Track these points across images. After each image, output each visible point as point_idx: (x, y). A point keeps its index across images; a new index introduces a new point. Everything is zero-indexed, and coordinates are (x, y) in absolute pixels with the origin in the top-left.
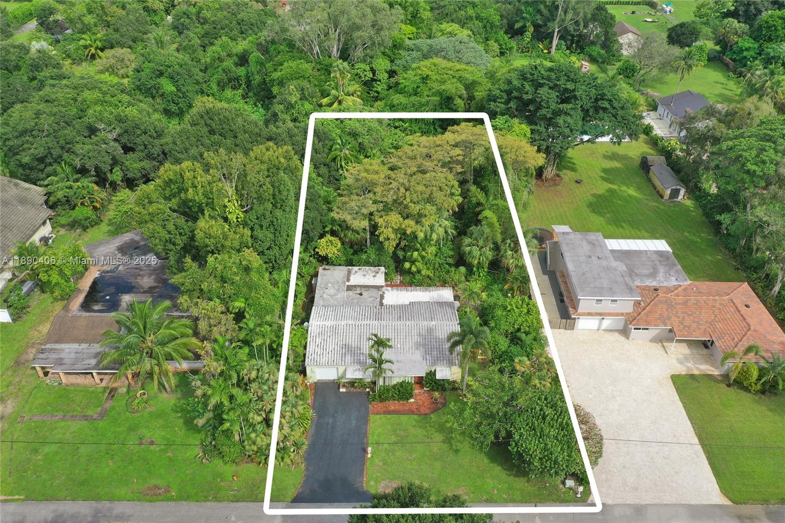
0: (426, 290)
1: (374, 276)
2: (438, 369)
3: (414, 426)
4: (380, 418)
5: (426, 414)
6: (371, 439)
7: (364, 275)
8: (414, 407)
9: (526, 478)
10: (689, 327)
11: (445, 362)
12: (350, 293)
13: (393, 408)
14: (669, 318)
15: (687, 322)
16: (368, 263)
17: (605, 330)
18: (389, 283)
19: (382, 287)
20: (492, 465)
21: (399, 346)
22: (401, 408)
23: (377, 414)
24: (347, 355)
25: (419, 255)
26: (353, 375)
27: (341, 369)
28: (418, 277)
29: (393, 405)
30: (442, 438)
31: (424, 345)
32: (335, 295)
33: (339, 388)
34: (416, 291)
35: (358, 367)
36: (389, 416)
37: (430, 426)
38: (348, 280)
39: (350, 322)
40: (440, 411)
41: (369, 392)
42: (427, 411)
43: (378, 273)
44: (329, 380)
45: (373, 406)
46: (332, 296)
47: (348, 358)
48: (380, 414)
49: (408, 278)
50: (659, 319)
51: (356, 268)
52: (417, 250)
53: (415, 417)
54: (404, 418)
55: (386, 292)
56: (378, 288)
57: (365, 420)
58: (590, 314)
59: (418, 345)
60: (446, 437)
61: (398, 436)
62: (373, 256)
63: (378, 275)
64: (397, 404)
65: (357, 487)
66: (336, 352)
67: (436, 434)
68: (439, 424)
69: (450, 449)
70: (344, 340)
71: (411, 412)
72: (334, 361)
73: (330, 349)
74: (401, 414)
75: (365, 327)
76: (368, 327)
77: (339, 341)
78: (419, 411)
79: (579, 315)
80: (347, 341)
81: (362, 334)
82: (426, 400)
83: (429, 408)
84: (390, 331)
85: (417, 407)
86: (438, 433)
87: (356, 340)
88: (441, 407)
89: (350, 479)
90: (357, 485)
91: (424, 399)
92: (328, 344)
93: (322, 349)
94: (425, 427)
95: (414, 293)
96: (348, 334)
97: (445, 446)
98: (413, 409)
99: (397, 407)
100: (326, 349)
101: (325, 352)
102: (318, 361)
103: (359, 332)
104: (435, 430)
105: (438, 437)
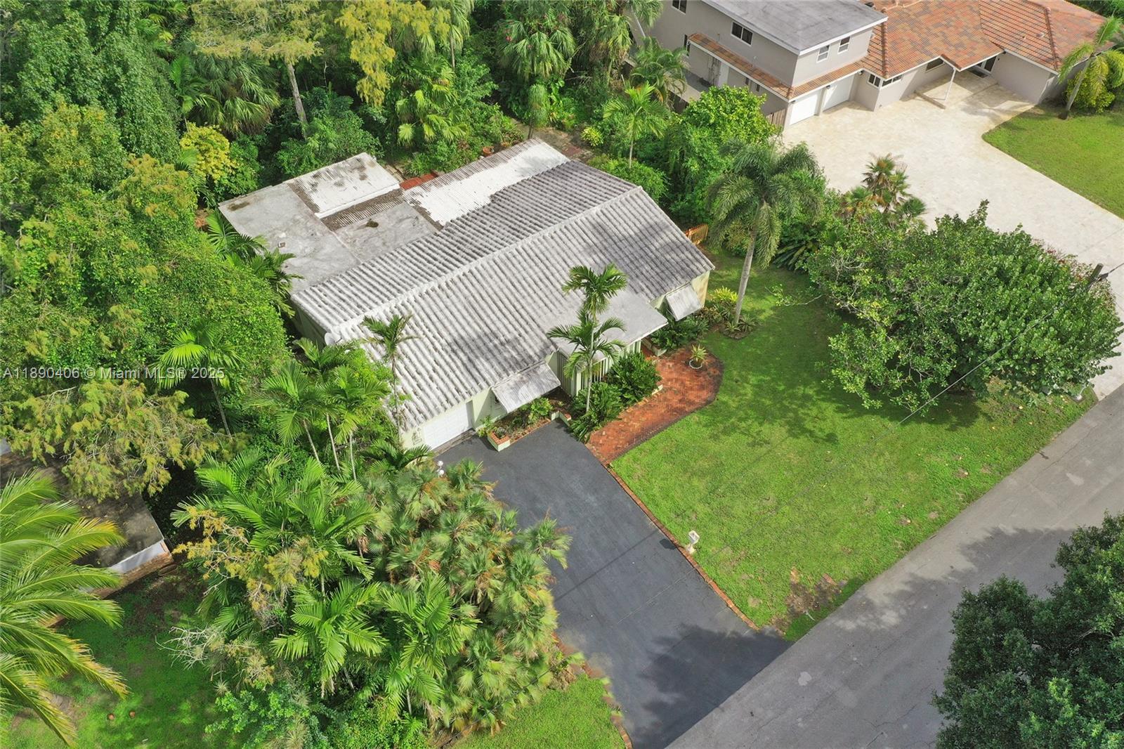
0: (495, 162)
1: (362, 178)
2: (669, 298)
3: (715, 437)
4: (635, 460)
5: (708, 402)
6: (663, 512)
7: (339, 184)
8: (675, 401)
9: (981, 419)
11: (679, 278)
12: (346, 231)
13: (637, 425)
14: (926, 42)
15: (954, 39)
16: (323, 158)
17: (828, 111)
19: (398, 192)
20: (907, 427)
22: (650, 416)
23: (620, 455)
24: (477, 362)
26: (517, 399)
27: (480, 400)
28: (441, 146)
29: (634, 417)
30: (784, 430)
32: (316, 251)
33: (491, 447)
35: (515, 376)
36: (646, 446)
37: (740, 420)
38: (314, 208)
40: (724, 381)
41: (558, 420)
42: (705, 394)
43: (363, 168)
44: (454, 441)
45: (596, 444)
46: (313, 255)
47: (482, 364)
48: (625, 452)
50: (914, 49)
53: (695, 417)
54: (679, 432)
55: (418, 199)
56: (393, 197)
57: (610, 481)
58: (812, 85)
60: (788, 423)
61: (702, 474)
63: (366, 173)
64: (637, 413)
65: (733, 632)
66: (447, 369)
67: (766, 428)
68: (750, 406)
69: (816, 441)
70: (444, 333)
71: (678, 413)
72: (458, 391)
73: (430, 369)
74: (666, 427)
75: (466, 282)
76: (475, 282)
77: (434, 340)
78: (691, 403)
79: (797, 93)
80: (453, 331)
81: (471, 299)
82: (681, 374)
83: (702, 387)
84: (525, 265)
85: (679, 397)
86: (766, 425)
87: (469, 319)
88: (718, 372)
89: (704, 624)
90: (730, 628)
91: (675, 375)
92: (414, 359)
93: (410, 378)
94: (734, 428)
95: (476, 176)
96: (441, 316)
97: (803, 441)
98: (675, 406)
99: (644, 419)
100: (419, 373)
101: (421, 381)
102: (423, 408)
103: (462, 298)
104: (756, 423)
105: (776, 432)
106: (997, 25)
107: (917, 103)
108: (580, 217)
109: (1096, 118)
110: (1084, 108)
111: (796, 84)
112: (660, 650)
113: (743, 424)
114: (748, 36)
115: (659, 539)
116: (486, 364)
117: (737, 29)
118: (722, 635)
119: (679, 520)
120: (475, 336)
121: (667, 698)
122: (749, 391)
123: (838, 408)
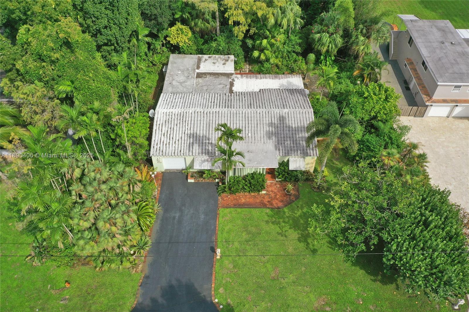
0: (276, 77)
1: (224, 64)
2: (291, 159)
3: (267, 222)
4: (230, 213)
5: (279, 208)
6: (221, 237)
7: (214, 63)
8: (266, 200)
11: (299, 152)
12: (200, 80)
13: (243, 201)
16: (217, 52)
17: (453, 117)
18: (239, 72)
19: (232, 74)
20: (353, 268)
21: (250, 135)
22: (251, 200)
23: (227, 208)
24: (195, 145)
25: (268, 42)
26: (200, 166)
27: (189, 160)
28: (267, 65)
29: (244, 197)
30: (297, 236)
31: (276, 134)
32: (184, 82)
33: (187, 179)
34: (266, 78)
35: (206, 157)
36: (239, 210)
37: (284, 222)
38: (198, 67)
39: (198, 110)
40: (293, 204)
41: (218, 183)
42: (280, 204)
43: (227, 60)
44: (177, 170)
45: (222, 199)
46: (181, 83)
47: (196, 147)
48: (230, 207)
49: (256, 67)
51: (206, 57)
52: (266, 38)
53: (268, 211)
54: (256, 212)
55: (236, 79)
56: (228, 75)
57: (215, 215)
58: (445, 101)
59: (269, 135)
60: (302, 234)
61: (249, 233)
62: (223, 44)
63: (227, 63)
64: (248, 196)
65: (204, 296)
66: (183, 142)
67: (291, 231)
68: (293, 219)
69: (307, 248)
70: (192, 129)
71: (263, 205)
72: (180, 151)
73: (177, 139)
74: (252, 208)
75: (214, 115)
76: (217, 116)
77: (186, 129)
78: (272, 204)
79: (433, 102)
80: (195, 130)
81: (211, 122)
82: (279, 192)
83: (282, 201)
84: (241, 119)
85: (269, 200)
86: (292, 230)
87: (205, 129)
88: (294, 199)
89: (196, 285)
90: (204, 293)
91: (276, 191)
92: (175, 133)
93: (168, 138)
94: (279, 223)
96: (196, 123)
97: (302, 245)
98: (265, 202)
99: (248, 200)
100: (173, 138)
101: (171, 142)
102: (164, 151)
103: (208, 120)
104: (289, 227)
105: (293, 235)
112: (174, 282)
113: (283, 224)
115: (211, 245)
116: (197, 147)
117: (424, 63)
118: (200, 293)
119: (225, 243)
120: (201, 135)
121: (160, 300)
122: (299, 213)
123: (330, 241)
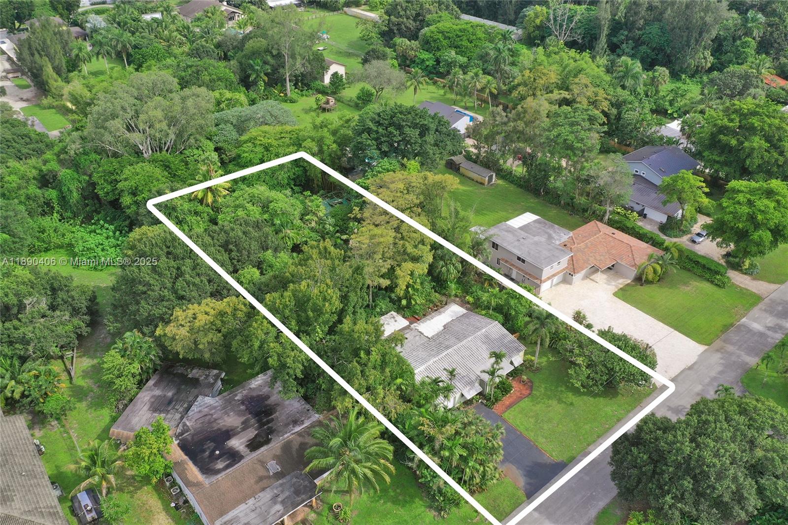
1: (395, 321)
2: (513, 360)
3: (534, 405)
4: (510, 414)
5: (530, 394)
6: (521, 429)
8: (518, 394)
9: (620, 395)
10: (601, 260)
11: (515, 352)
13: (509, 402)
14: (588, 260)
15: (598, 258)
17: (555, 286)
19: (409, 326)
22: (511, 400)
23: (504, 412)
24: (456, 383)
26: (470, 395)
27: (458, 396)
29: (506, 400)
30: (556, 402)
35: (469, 387)
36: (512, 409)
37: (541, 399)
40: (534, 387)
41: (481, 402)
42: (528, 392)
43: (394, 317)
45: (496, 409)
47: (458, 384)
48: (506, 411)
50: (584, 262)
53: (526, 399)
54: (522, 404)
55: (417, 328)
57: (505, 420)
58: (549, 278)
60: (557, 399)
61: (532, 417)
63: (396, 319)
64: (508, 398)
67: (550, 402)
68: (544, 395)
69: (567, 405)
71: (520, 399)
74: (517, 403)
78: (524, 395)
79: (544, 282)
82: (520, 385)
83: (527, 389)
85: (520, 393)
88: (531, 384)
89: (540, 461)
90: (549, 461)
91: (517, 385)
94: (540, 402)
95: (435, 319)
97: (563, 405)
98: (519, 396)
104: (547, 400)
105: (554, 402)
106: (614, 252)
107: (587, 281)
108: (479, 333)
109: (654, 285)
110: (648, 282)
111: (543, 279)
112: (528, 468)
113: (543, 401)
114: (523, 261)
117: (519, 259)
118: (546, 463)
119: (527, 430)
122: (542, 390)
